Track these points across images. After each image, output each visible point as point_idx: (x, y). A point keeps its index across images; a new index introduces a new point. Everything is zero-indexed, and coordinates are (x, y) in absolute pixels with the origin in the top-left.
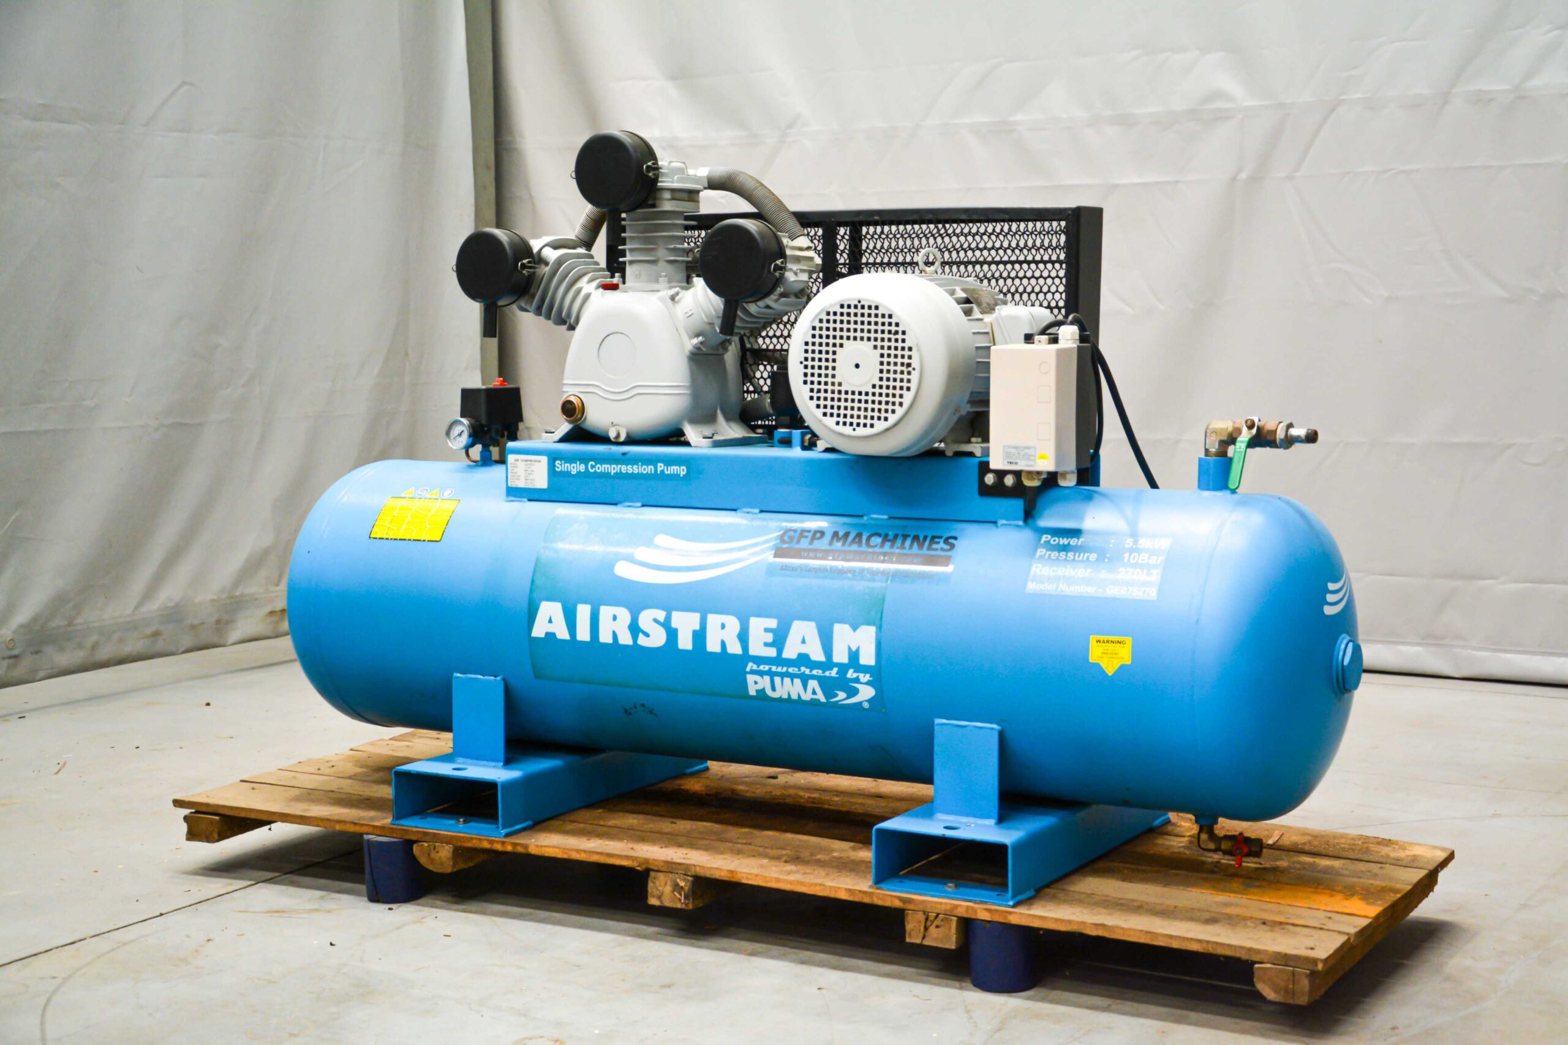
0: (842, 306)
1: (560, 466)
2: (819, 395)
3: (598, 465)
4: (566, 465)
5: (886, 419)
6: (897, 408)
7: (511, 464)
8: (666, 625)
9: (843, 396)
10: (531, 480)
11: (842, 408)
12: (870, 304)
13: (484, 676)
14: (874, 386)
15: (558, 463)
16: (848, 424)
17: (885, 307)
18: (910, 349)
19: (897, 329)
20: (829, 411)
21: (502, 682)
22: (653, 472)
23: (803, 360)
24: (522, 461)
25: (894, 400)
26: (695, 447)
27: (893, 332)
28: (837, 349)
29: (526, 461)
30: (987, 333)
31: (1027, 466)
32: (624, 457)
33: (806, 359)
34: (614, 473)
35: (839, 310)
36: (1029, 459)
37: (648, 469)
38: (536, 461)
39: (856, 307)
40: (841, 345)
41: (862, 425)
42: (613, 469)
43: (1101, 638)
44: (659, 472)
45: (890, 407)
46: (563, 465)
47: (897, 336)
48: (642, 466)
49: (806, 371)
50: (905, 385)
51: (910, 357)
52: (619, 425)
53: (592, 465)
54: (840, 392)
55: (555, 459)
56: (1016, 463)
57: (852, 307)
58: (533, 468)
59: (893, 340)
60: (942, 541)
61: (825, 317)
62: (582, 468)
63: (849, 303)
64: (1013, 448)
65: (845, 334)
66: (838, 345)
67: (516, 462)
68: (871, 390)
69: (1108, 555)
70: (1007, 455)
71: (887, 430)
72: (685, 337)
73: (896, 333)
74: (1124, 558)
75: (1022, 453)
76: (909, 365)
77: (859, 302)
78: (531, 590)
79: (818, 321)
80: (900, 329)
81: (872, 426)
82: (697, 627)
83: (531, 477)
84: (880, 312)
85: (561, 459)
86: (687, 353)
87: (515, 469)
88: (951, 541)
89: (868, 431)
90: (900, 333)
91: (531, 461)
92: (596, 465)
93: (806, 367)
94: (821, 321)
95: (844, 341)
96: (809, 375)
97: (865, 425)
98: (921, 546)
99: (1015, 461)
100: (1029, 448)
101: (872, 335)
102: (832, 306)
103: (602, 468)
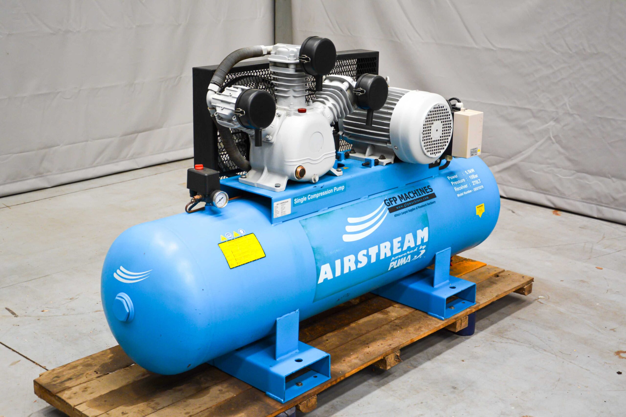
0: (434, 108)
1: (296, 201)
2: (426, 144)
4: (299, 200)
5: (444, 148)
7: (275, 207)
8: (367, 255)
9: (432, 143)
10: (284, 212)
11: (432, 148)
13: (290, 313)
14: (441, 137)
15: (296, 200)
16: (434, 153)
17: (446, 106)
18: (451, 121)
19: (448, 114)
22: (332, 192)
24: (280, 204)
28: (432, 125)
29: (282, 203)
32: (322, 189)
33: (423, 131)
34: (318, 197)
35: (433, 110)
37: (330, 191)
38: (286, 202)
40: (433, 123)
42: (317, 196)
43: (478, 206)
44: (334, 191)
46: (298, 200)
48: (328, 190)
51: (450, 124)
52: (316, 175)
53: (309, 196)
55: (294, 198)
57: (437, 108)
58: (285, 206)
60: (427, 188)
62: (305, 199)
64: (472, 149)
65: (434, 119)
67: (277, 205)
68: (440, 139)
69: (466, 178)
74: (470, 178)
77: (439, 106)
78: (316, 263)
81: (440, 152)
82: (378, 252)
83: (284, 210)
85: (296, 198)
87: (277, 209)
89: (439, 154)
91: (284, 203)
92: (311, 196)
93: (423, 134)
94: (428, 115)
96: (424, 137)
98: (424, 192)
101: (441, 118)
103: (313, 197)
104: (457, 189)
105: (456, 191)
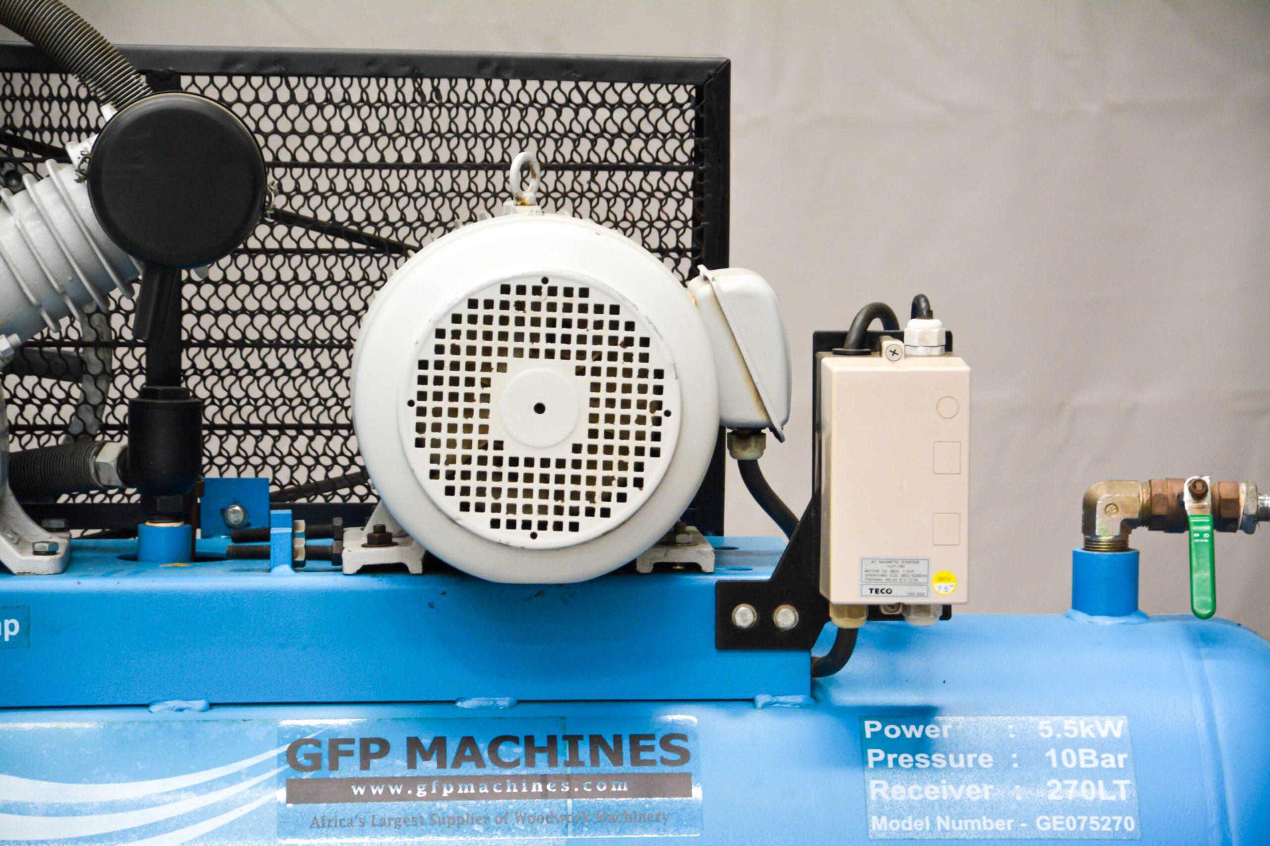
0: (505, 289)
2: (451, 467)
5: (606, 513)
6: (630, 489)
9: (506, 469)
11: (504, 493)
12: (569, 285)
14: (577, 448)
16: (519, 524)
17: (601, 290)
18: (659, 374)
19: (629, 334)
20: (473, 499)
23: (414, 397)
25: (622, 474)
26: (19, 574)
27: (621, 340)
28: (493, 375)
31: (911, 595)
33: (422, 396)
35: (498, 298)
36: (915, 583)
39: (537, 291)
40: (502, 367)
41: (550, 526)
45: (615, 489)
47: (629, 349)
49: (421, 419)
50: (648, 444)
51: (659, 390)
54: (498, 461)
56: (889, 592)
57: (529, 290)
59: (620, 357)
60: (656, 743)
61: (465, 312)
63: (522, 283)
64: (883, 562)
65: (511, 344)
66: (494, 366)
68: (570, 457)
70: (869, 575)
71: (606, 533)
73: (629, 342)
74: (1050, 758)
75: (901, 571)
76: (658, 405)
77: (545, 280)
79: (449, 319)
80: (637, 335)
81: (574, 527)
84: (591, 301)
88: (675, 742)
89: (566, 537)
90: (637, 342)
93: (421, 412)
94: (457, 319)
95: (509, 359)
96: (429, 428)
97: (558, 526)
98: (616, 757)
99: (886, 587)
100: (916, 562)
101: (574, 347)
102: (482, 289)
104: (888, 792)
105: (873, 797)
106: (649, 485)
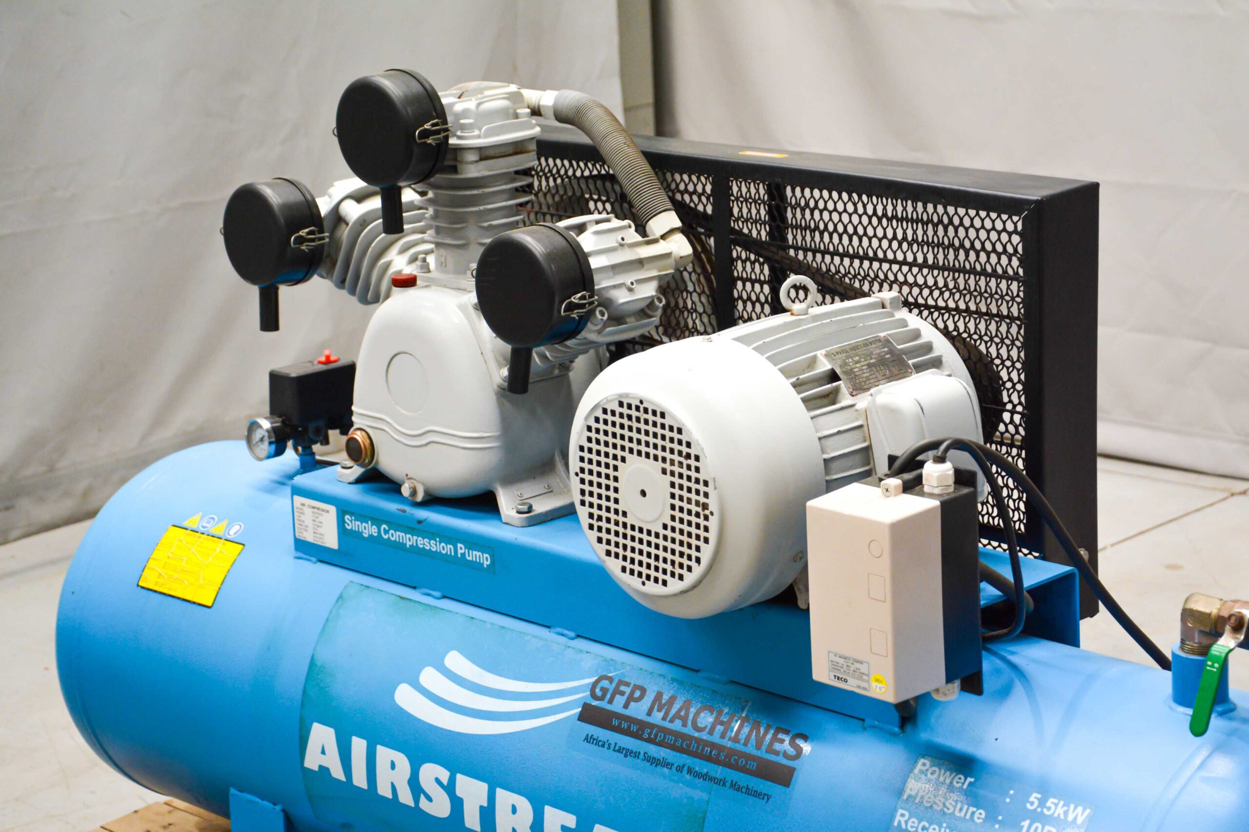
0: (621, 404)
1: (352, 524)
2: (600, 523)
3: (392, 531)
4: (356, 522)
5: (681, 577)
6: (693, 563)
7: (297, 508)
8: (450, 789)
9: (629, 532)
10: (320, 534)
11: (629, 549)
12: (655, 408)
13: (262, 800)
14: (665, 527)
15: (348, 519)
16: (636, 573)
17: (674, 417)
18: (706, 483)
19: (689, 450)
20: (612, 548)
21: (282, 814)
22: (453, 554)
23: (579, 470)
24: (309, 507)
25: (689, 552)
26: (506, 524)
27: (684, 454)
28: (619, 464)
29: (313, 508)
30: (861, 426)
31: (859, 687)
32: (420, 526)
33: (582, 470)
34: (410, 546)
35: (617, 409)
36: (860, 678)
37: (447, 549)
38: (323, 511)
39: (638, 408)
40: (623, 459)
41: (652, 579)
42: (408, 539)
44: (459, 556)
45: (685, 561)
46: (353, 521)
47: (689, 462)
48: (440, 542)
49: (583, 486)
50: (702, 533)
51: (706, 495)
52: (415, 479)
53: (384, 529)
54: (625, 525)
55: (344, 512)
56: (846, 681)
57: (633, 407)
58: (321, 519)
59: (685, 466)
60: (787, 739)
61: (602, 416)
62: (374, 530)
63: (629, 401)
64: (840, 657)
65: (627, 444)
66: (619, 457)
67: (303, 507)
68: (662, 531)
69: (1000, 818)
70: (834, 666)
71: (683, 592)
72: (493, 365)
73: (688, 456)
74: (1023, 827)
75: (852, 669)
76: (705, 506)
78: (303, 705)
79: (593, 419)
80: (692, 452)
81: (665, 583)
82: (485, 804)
83: (320, 530)
84: (667, 422)
85: (351, 514)
86: (495, 387)
87: (302, 516)
88: (799, 742)
89: (660, 589)
90: (693, 457)
91: (318, 509)
92: (389, 530)
93: (583, 481)
94: (597, 420)
95: (627, 454)
96: (587, 493)
97: (656, 580)
99: (844, 677)
100: (861, 663)
101: (660, 453)
102: (608, 401)
103: (397, 536)
104: (906, 822)
105: (896, 824)
106: (705, 561)
